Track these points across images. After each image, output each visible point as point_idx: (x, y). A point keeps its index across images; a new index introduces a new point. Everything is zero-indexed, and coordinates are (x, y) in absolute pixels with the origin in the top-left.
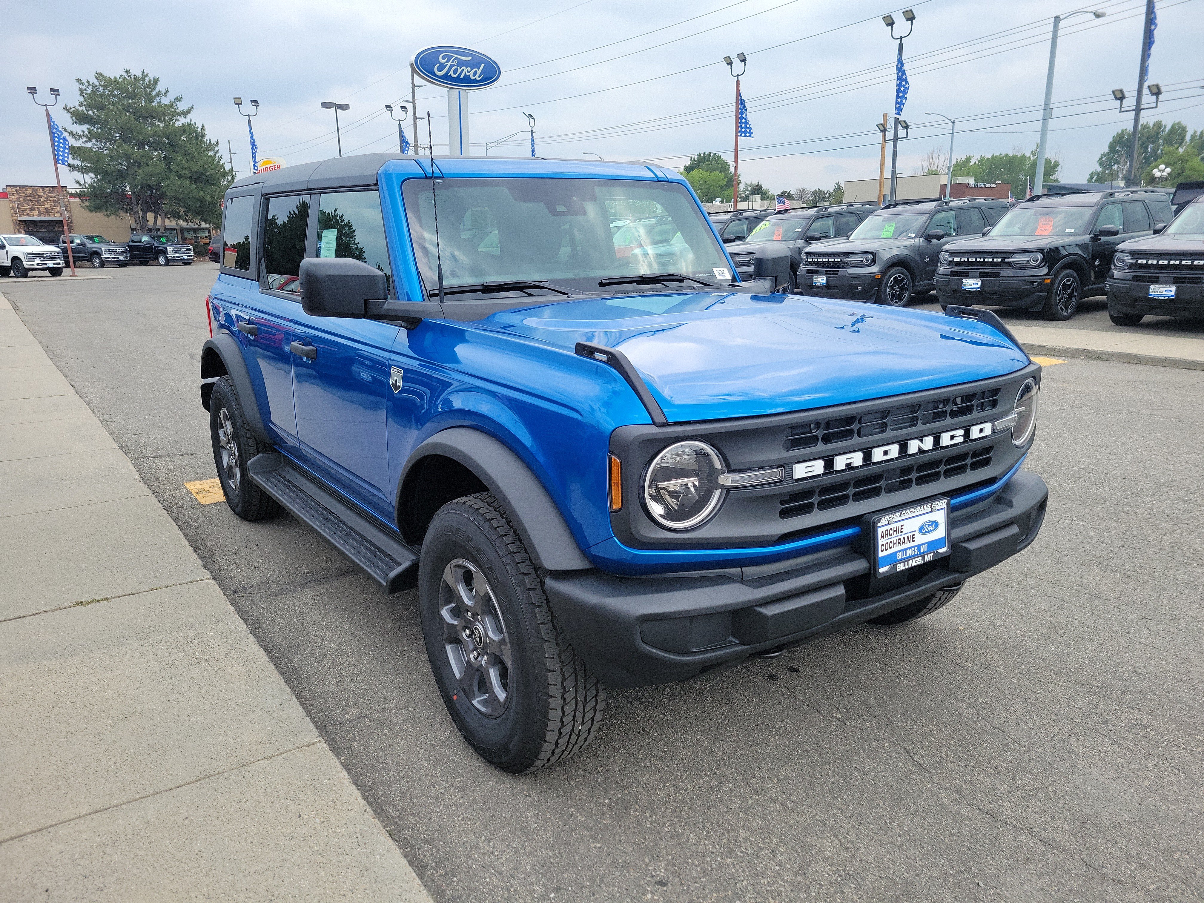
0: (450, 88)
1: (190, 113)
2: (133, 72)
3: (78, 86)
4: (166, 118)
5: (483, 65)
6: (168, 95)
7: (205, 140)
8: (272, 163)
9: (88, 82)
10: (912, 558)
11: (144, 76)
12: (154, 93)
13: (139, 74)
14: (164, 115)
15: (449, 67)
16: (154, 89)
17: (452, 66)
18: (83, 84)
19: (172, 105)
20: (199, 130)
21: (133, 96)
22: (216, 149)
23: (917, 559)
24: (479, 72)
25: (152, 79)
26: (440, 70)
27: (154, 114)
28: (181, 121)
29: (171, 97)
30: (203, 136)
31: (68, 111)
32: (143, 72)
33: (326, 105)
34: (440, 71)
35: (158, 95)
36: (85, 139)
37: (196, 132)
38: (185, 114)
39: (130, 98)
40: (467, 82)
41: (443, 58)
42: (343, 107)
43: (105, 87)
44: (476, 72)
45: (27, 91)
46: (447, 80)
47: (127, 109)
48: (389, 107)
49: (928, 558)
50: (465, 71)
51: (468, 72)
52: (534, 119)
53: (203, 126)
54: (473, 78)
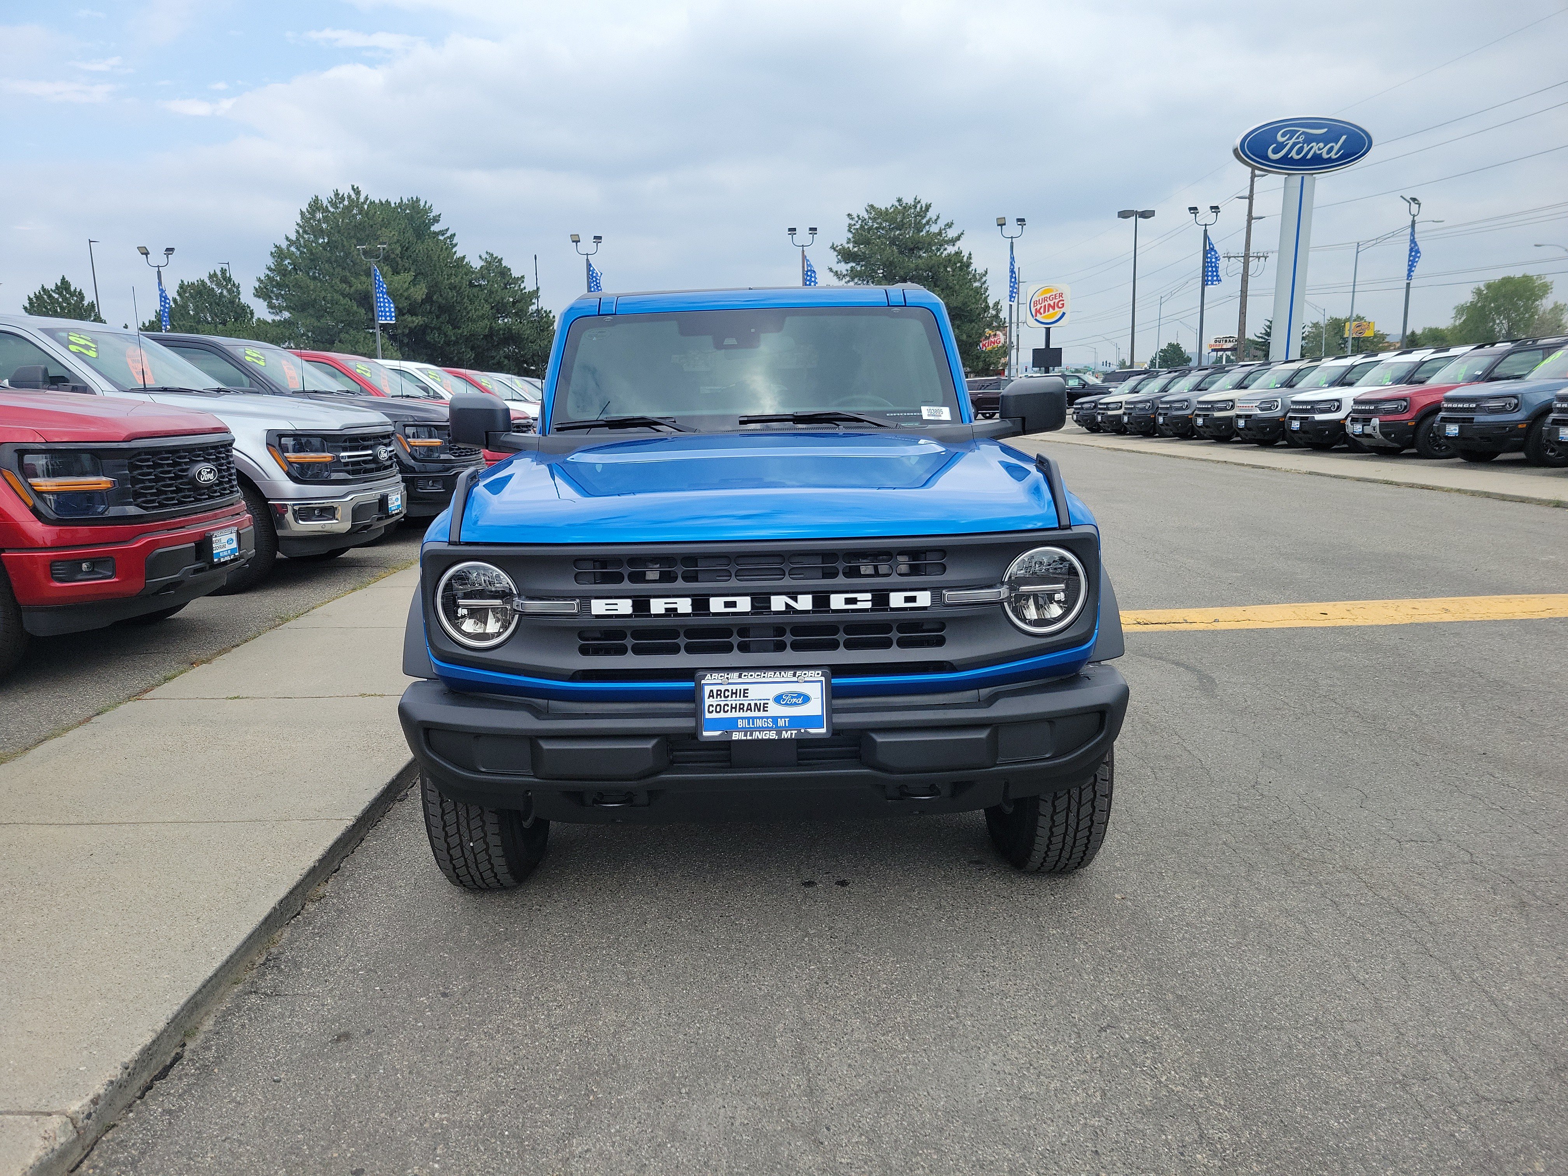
0: (1289, 174)
1: (959, 240)
2: (904, 201)
3: (848, 221)
4: (933, 248)
5: (1344, 137)
6: (939, 221)
7: (970, 269)
8: (1052, 291)
9: (858, 216)
10: (761, 729)
11: (917, 202)
12: (924, 221)
13: (911, 202)
14: (930, 244)
15: (1291, 145)
16: (925, 217)
17: (1295, 144)
18: (852, 219)
19: (940, 233)
20: (965, 259)
21: (901, 226)
22: (984, 279)
23: (768, 732)
24: (1336, 148)
25: (924, 206)
26: (1275, 152)
27: (920, 245)
28: (951, 249)
29: (941, 223)
30: (968, 265)
31: (835, 249)
32: (916, 199)
33: (1124, 215)
34: (1275, 154)
35: (928, 223)
36: (848, 279)
37: (961, 261)
38: (953, 241)
39: (897, 229)
40: (1318, 163)
41: (1283, 135)
42: (1147, 214)
43: (874, 219)
44: (1332, 147)
45: (808, 231)
46: (1287, 163)
47: (893, 242)
48: (1194, 210)
49: (785, 735)
50: (1315, 148)
51: (1319, 149)
52: (1419, 204)
53: (970, 254)
54: (1325, 156)
